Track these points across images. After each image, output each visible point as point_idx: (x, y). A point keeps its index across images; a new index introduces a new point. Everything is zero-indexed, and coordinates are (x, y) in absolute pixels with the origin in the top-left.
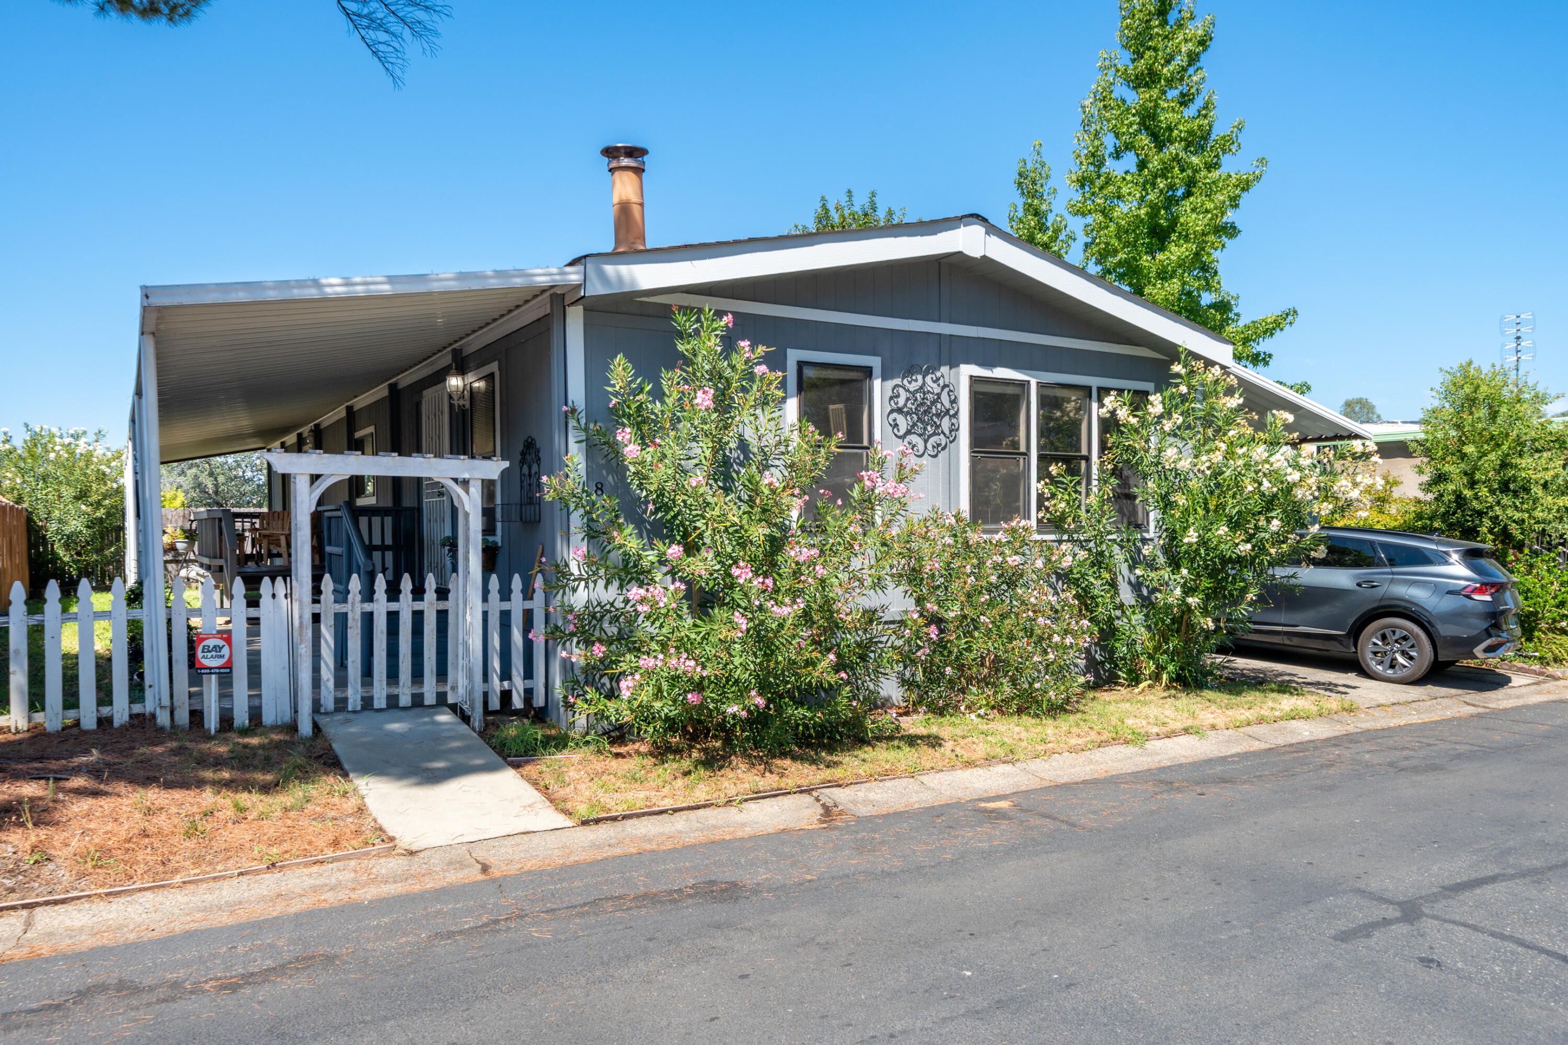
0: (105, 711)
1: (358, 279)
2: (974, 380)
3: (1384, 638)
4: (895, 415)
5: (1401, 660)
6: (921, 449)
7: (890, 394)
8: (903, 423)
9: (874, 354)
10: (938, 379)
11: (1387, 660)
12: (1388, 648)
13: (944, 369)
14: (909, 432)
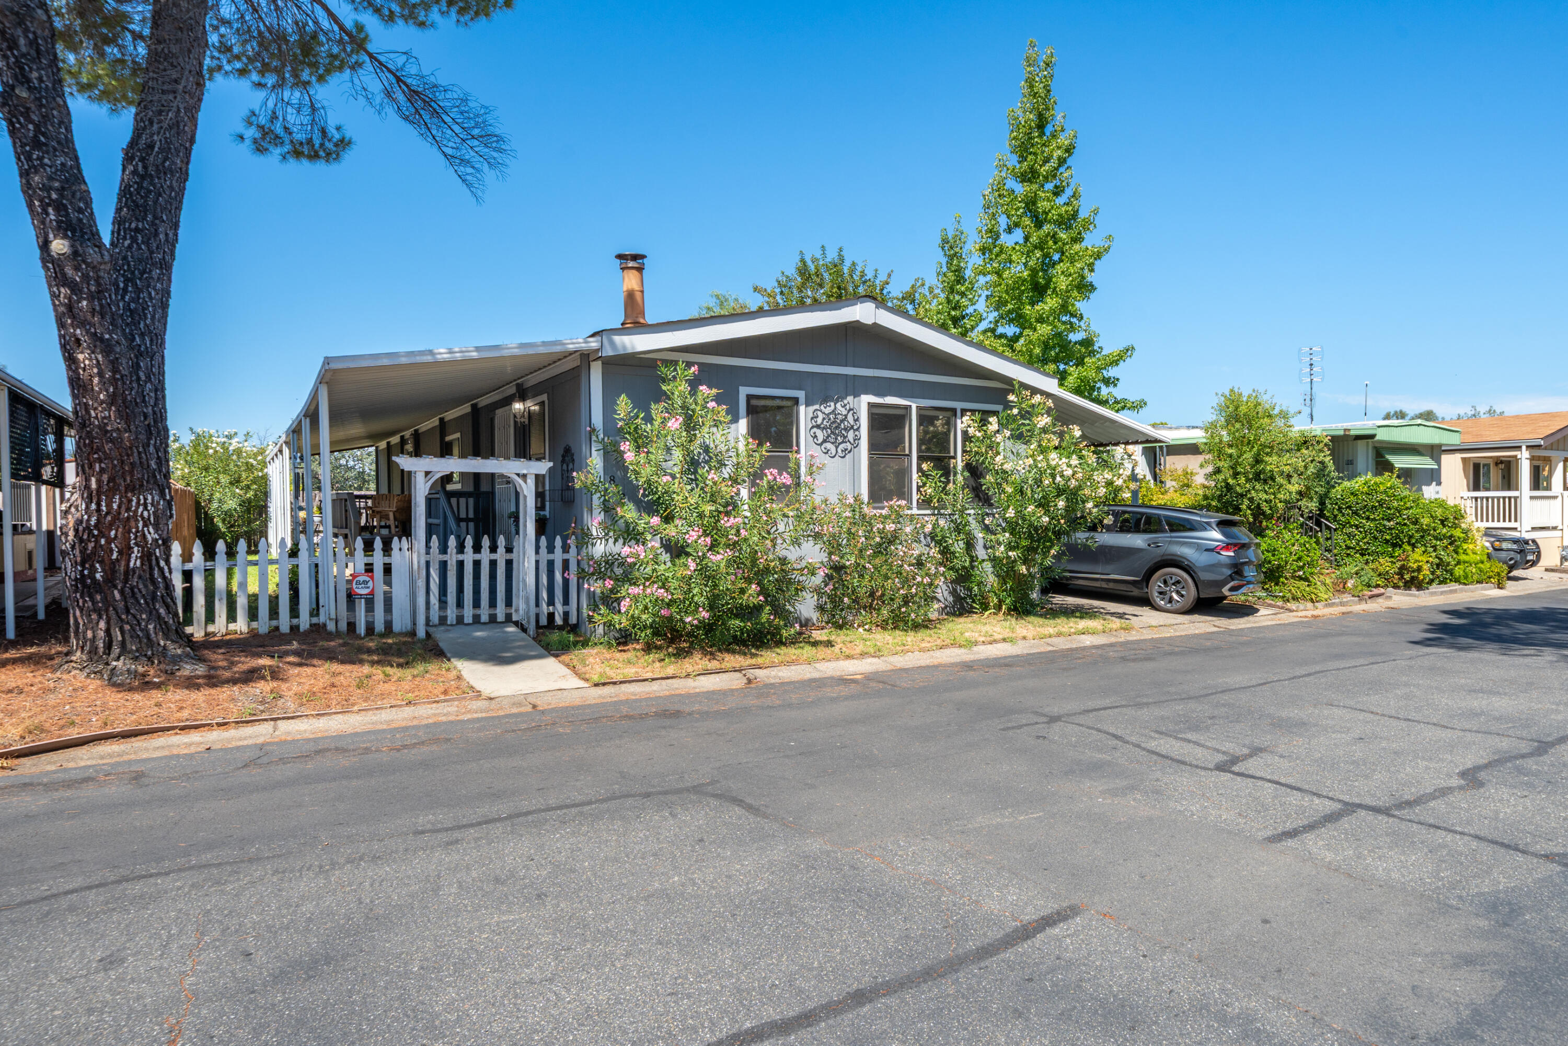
0: (295, 621)
1: (457, 350)
2: (871, 405)
3: (1165, 582)
4: (815, 430)
5: (1175, 596)
6: (834, 452)
7: (811, 415)
8: (821, 435)
9: (800, 389)
10: (845, 405)
11: (1167, 597)
12: (1168, 589)
13: (850, 399)
14: (824, 441)
